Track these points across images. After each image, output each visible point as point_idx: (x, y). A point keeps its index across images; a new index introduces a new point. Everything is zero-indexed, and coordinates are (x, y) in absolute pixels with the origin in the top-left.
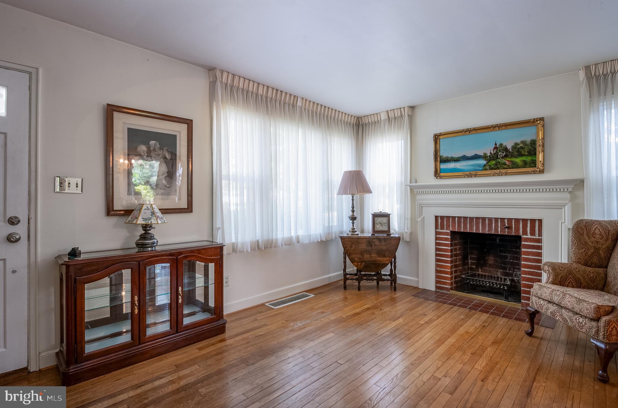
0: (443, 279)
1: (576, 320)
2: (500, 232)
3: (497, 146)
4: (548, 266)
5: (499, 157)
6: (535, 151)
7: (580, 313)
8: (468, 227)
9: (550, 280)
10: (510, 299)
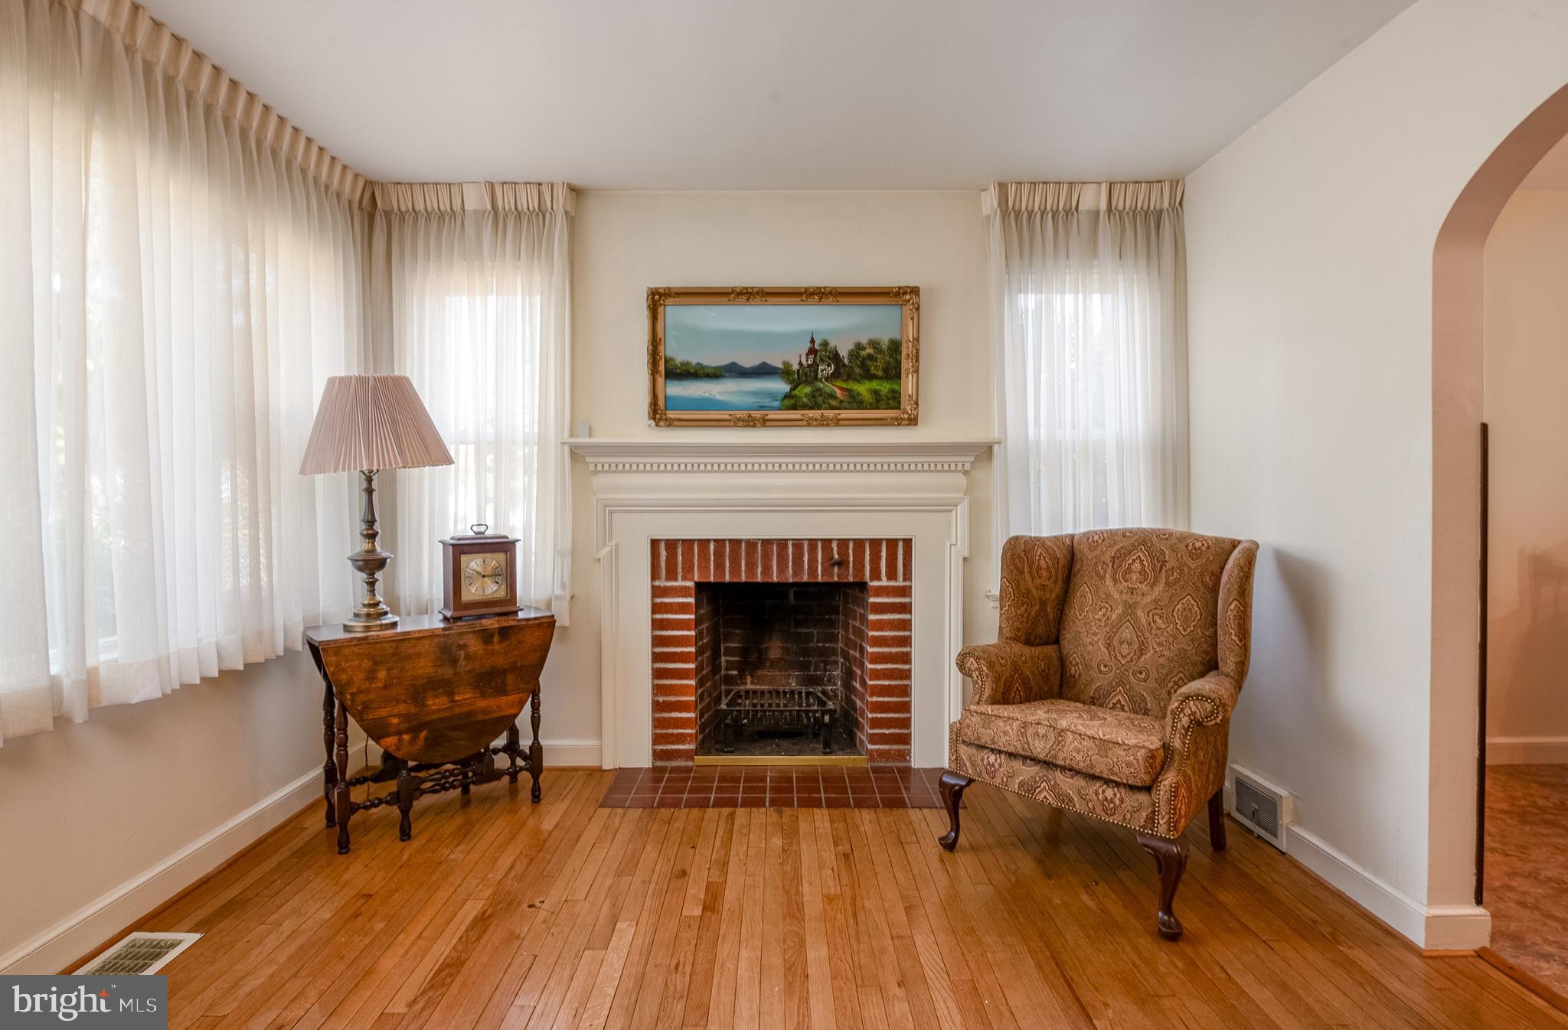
0: (673, 729)
1: (1097, 794)
2: (822, 576)
3: (817, 346)
4: (978, 659)
5: (819, 377)
6: (899, 370)
7: (1112, 777)
8: (743, 568)
9: (987, 693)
10: (835, 747)
